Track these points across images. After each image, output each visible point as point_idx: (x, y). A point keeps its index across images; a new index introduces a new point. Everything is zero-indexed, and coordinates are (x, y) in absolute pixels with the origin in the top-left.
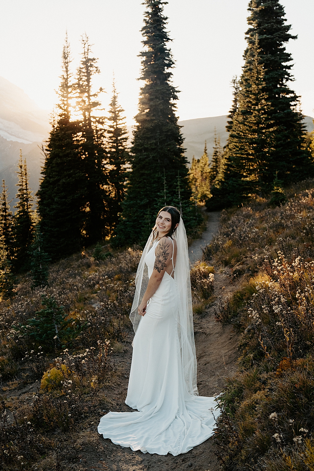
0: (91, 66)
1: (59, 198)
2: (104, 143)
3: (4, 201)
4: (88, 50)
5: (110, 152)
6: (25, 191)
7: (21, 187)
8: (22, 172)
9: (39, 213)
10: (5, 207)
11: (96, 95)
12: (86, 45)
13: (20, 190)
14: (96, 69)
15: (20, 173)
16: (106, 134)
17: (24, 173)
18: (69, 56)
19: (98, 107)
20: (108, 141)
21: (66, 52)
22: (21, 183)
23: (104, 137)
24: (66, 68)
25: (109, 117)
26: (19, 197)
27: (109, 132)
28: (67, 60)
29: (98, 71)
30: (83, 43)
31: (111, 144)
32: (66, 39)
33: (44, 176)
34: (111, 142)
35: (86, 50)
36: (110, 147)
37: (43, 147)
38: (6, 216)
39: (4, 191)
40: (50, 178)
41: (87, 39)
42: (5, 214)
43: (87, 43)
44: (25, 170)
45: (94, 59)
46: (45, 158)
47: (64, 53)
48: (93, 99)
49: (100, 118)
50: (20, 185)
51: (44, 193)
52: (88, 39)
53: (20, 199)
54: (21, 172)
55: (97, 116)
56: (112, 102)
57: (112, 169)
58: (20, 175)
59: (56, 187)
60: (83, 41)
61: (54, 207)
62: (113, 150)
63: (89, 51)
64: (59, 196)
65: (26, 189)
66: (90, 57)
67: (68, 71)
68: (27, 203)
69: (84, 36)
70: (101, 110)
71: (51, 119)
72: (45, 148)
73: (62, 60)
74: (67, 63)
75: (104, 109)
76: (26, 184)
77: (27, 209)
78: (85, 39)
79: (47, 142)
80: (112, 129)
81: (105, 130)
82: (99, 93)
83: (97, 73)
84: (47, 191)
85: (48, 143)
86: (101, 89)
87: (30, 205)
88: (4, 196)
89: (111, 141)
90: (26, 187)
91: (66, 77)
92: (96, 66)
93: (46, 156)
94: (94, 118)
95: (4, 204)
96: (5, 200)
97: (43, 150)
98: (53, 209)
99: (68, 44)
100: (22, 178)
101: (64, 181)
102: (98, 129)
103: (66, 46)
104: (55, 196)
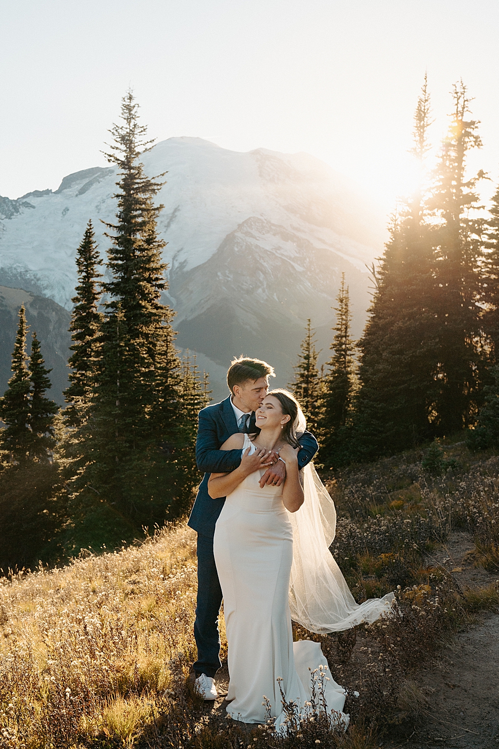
0: (468, 134)
1: (390, 353)
2: (479, 263)
3: (307, 352)
4: (463, 108)
5: (487, 280)
6: (344, 339)
7: (339, 332)
8: (342, 308)
9: (359, 376)
10: (308, 362)
11: (473, 184)
12: (461, 101)
13: (337, 337)
14: (474, 140)
15: (340, 311)
16: (483, 250)
17: (345, 311)
18: (427, 115)
19: (474, 204)
20: (485, 261)
21: (422, 109)
22: (339, 326)
23: (480, 254)
24: (421, 136)
25: (490, 220)
26: (335, 349)
27: (488, 246)
28: (423, 122)
29: (478, 142)
30: (456, 96)
31: (490, 266)
32: (424, 88)
33: (372, 316)
34: (490, 263)
35: (460, 109)
36: (488, 272)
37: (373, 269)
38: (307, 376)
39: (309, 337)
40: (380, 318)
41: (463, 90)
42: (306, 373)
43: (463, 96)
44: (346, 305)
45: (473, 123)
46: (375, 287)
47: (419, 110)
48: (465, 190)
49: (475, 222)
50: (338, 329)
51: (369, 343)
52: (465, 90)
53: (336, 351)
54: (340, 309)
55: (470, 219)
56: (496, 194)
57: (488, 310)
58: (340, 313)
59: (387, 335)
60: (457, 93)
61: (381, 367)
62: (493, 276)
63: (466, 109)
64: (392, 349)
65: (346, 336)
66: (467, 118)
67: (424, 141)
68: (345, 359)
69: (459, 85)
70: (478, 208)
71: (391, 222)
72: (377, 269)
73: (414, 122)
74: (423, 127)
75: (483, 207)
76: (346, 328)
77: (345, 367)
78: (460, 90)
79: (381, 259)
80: (494, 241)
81: (482, 243)
82: (477, 181)
83: (476, 147)
84: (373, 341)
85: (382, 262)
86: (481, 174)
87: (350, 362)
88: (308, 344)
89: (490, 261)
90: (346, 332)
91: (418, 150)
92: (475, 135)
93: (378, 282)
94: (466, 221)
95: (307, 357)
96: (309, 351)
97: (373, 273)
98: (379, 371)
99: (426, 96)
100: (342, 319)
101: (400, 324)
102: (469, 239)
103: (424, 100)
104: (384, 350)
